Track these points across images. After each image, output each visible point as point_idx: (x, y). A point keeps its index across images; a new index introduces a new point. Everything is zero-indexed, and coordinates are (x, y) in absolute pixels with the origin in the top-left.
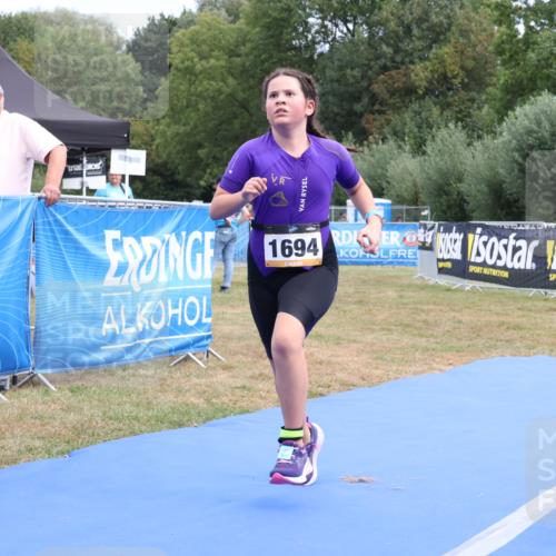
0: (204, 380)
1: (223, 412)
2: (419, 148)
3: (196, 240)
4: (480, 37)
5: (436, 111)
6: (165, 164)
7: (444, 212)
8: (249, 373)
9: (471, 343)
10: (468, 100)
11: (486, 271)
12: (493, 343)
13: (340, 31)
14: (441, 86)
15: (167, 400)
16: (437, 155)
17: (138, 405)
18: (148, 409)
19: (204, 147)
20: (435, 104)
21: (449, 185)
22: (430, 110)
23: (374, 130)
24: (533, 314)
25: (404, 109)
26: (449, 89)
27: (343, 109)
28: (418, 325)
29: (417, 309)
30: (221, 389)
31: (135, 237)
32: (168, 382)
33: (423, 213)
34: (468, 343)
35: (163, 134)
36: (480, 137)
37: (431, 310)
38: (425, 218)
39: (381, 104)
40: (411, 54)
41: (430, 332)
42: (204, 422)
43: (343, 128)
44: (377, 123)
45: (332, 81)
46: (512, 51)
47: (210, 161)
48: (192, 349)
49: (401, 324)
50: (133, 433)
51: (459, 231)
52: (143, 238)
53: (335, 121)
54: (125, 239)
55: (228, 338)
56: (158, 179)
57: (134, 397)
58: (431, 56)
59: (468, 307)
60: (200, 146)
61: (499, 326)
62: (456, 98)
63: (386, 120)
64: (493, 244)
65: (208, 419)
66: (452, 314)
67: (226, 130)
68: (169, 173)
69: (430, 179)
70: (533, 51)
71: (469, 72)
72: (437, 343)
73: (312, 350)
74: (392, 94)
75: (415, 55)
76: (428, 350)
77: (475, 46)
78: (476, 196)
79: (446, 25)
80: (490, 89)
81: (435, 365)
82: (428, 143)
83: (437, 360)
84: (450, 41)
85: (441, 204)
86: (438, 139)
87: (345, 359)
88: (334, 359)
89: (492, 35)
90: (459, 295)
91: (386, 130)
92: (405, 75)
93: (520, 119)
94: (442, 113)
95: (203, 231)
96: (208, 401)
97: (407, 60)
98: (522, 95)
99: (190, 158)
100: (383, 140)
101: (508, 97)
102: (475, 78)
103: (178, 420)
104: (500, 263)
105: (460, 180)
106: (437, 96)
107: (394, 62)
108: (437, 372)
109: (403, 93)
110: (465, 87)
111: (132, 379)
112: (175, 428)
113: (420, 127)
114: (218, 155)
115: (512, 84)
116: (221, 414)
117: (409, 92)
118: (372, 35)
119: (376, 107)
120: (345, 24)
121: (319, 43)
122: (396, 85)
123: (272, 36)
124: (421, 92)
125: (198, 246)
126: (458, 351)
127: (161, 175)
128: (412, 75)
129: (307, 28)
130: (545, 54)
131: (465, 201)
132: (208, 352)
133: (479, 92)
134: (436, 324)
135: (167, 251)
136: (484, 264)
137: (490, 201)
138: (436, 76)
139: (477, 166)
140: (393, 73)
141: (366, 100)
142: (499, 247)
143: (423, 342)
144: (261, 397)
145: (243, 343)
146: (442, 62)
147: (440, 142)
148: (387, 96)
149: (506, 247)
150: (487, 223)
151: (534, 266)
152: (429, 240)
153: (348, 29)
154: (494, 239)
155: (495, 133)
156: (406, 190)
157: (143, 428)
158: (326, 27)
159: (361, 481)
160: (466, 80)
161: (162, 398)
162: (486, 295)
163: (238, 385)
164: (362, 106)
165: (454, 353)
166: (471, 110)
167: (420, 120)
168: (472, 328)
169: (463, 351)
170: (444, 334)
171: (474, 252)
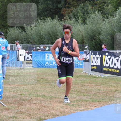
2: (84, 22)
5: (90, 7)
7: (94, 47)
8: (16, 111)
9: (104, 98)
10: (103, 3)
11: (110, 70)
12: (112, 98)
16: (91, 24)
20: (90, 4)
21: (95, 36)
22: (88, 7)
23: (66, 14)
25: (78, 6)
27: (54, 7)
28: (83, 91)
29: (83, 85)
33: (85, 47)
34: (102, 98)
36: (108, 17)
37: (88, 85)
38: (86, 49)
39: (69, 4)
41: (88, 94)
44: (67, 12)
49: (77, 91)
51: (99, 54)
53: (50, 11)
55: (8, 97)
61: (115, 91)
62: (98, 2)
63: (71, 10)
64: (113, 59)
66: (97, 87)
69: (88, 34)
72: (90, 98)
76: (87, 101)
78: (106, 40)
81: (89, 107)
82: (87, 19)
83: (90, 105)
85: (93, 44)
87: (54, 105)
88: (49, 105)
90: (100, 79)
91: (71, 14)
94: (92, 8)
100: (69, 18)
101: (119, 1)
104: (115, 67)
105: (100, 34)
106: (90, 1)
108: (90, 110)
113: (84, 14)
119: (67, 5)
131: (102, 42)
134: (90, 91)
136: (109, 67)
137: (111, 42)
139: (107, 29)
141: (63, 3)
142: (115, 61)
143: (85, 98)
145: (14, 99)
147: (92, 19)
148: (71, 1)
149: (118, 60)
150: (110, 51)
152: (88, 58)
154: (113, 57)
155: (113, 16)
156: (79, 38)
162: (110, 79)
163: (12, 116)
164: (62, 5)
165: (97, 102)
166: (104, 7)
167: (84, 11)
168: (104, 92)
169: (101, 101)
170: (93, 95)
171: (105, 62)
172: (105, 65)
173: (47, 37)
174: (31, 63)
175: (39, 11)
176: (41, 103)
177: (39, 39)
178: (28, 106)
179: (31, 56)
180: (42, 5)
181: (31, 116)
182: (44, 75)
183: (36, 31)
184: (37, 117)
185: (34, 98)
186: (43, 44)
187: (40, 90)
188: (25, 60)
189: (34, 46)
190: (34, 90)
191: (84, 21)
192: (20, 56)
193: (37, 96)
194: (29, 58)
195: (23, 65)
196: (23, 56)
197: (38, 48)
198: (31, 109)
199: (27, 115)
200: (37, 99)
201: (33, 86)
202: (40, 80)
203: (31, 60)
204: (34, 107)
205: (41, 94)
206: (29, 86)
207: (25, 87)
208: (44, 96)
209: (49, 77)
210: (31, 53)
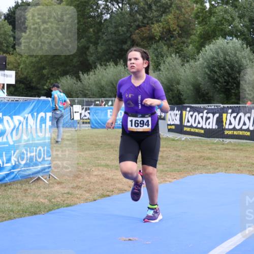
0: (47, 190)
1: (58, 206)
3: (42, 117)
4: (187, 10)
5: (165, 48)
6: (26, 78)
8: (71, 186)
10: (182, 42)
11: (192, 130)
12: (196, 167)
13: (115, 8)
14: (167, 36)
15: (28, 201)
16: (166, 71)
17: (13, 204)
18: (18, 206)
19: (46, 69)
20: (165, 45)
21: (173, 86)
22: (162, 48)
24: (216, 152)
25: (149, 47)
26: (172, 37)
27: (117, 48)
30: (57, 194)
31: (10, 116)
32: (29, 191)
34: (184, 167)
35: (25, 62)
36: (188, 61)
37: (165, 151)
40: (152, 19)
41: (164, 162)
42: (48, 212)
43: (117, 58)
45: (112, 33)
46: (203, 16)
47: (49, 76)
48: (41, 174)
50: (10, 219)
51: (178, 110)
52: (14, 117)
53: (113, 54)
54: (4, 117)
56: (23, 86)
57: (11, 200)
58: (162, 20)
59: (183, 149)
60: (44, 68)
61: (199, 158)
62: (175, 41)
64: (196, 116)
65: (50, 210)
66: (175, 152)
67: (57, 60)
68: (28, 82)
70: (214, 16)
71: (181, 28)
72: (168, 168)
73: (104, 172)
74: (143, 40)
75: (154, 19)
76: (163, 171)
77: (184, 15)
78: (186, 92)
79: (169, 4)
80: (193, 37)
81: (167, 179)
82: (162, 65)
83: (168, 176)
84: (171, 13)
85: (169, 96)
86: (166, 63)
88: (114, 177)
89: (193, 9)
90: (179, 142)
92: (149, 30)
93: (208, 51)
94: (168, 49)
95: (45, 112)
96: (50, 201)
97: (150, 22)
98: (209, 39)
99: (39, 75)
101: (202, 40)
102: (185, 31)
103: (34, 211)
104: (199, 126)
105: (178, 83)
106: (166, 41)
107: (143, 23)
108: (168, 182)
109: (148, 39)
110: (180, 35)
111: (10, 190)
112: (32, 215)
113: (157, 57)
114: (54, 73)
115: (204, 34)
116: (56, 207)
117: (151, 39)
118: (131, 10)
120: (118, 4)
121: (104, 14)
122: (145, 35)
123: (80, 11)
124: (157, 39)
125: (43, 120)
126: (178, 172)
127: (23, 83)
128: (153, 30)
129: (98, 6)
130: (220, 18)
131: (181, 94)
132: (49, 175)
133: (187, 38)
134: (167, 158)
135: (27, 123)
136: (191, 126)
137: (194, 94)
138: (165, 30)
139: (187, 76)
140: (143, 29)
141: (129, 43)
142: (199, 118)
144: (77, 198)
146: (168, 23)
147: (168, 65)
148: (140, 41)
149: (202, 117)
150: (192, 105)
151: (217, 127)
152: (163, 115)
153: (119, 7)
154: (196, 114)
155: (196, 59)
157: (16, 216)
158: (107, 6)
159: (130, 240)
160: (180, 32)
161: (25, 200)
162: (193, 142)
163: (66, 192)
164: (128, 46)
165: (177, 172)
166: (183, 48)
167: (157, 53)
168: (185, 160)
169: (181, 171)
170: (171, 163)
171: (186, 120)
172: (185, 124)
173: (109, 88)
174: (89, 123)
175: (99, 55)
176: (104, 175)
177: (99, 91)
178: (87, 178)
179: (89, 113)
180: (102, 47)
181: (91, 192)
182: (106, 138)
183: (95, 81)
184: (98, 193)
185: (94, 168)
186: (104, 97)
187: (102, 157)
188: (81, 119)
189: (93, 100)
190: (94, 158)
191: (158, 67)
192: (74, 113)
193: (98, 166)
194: (86, 116)
195: (78, 125)
196: (79, 114)
197: (98, 102)
198: (90, 183)
199: (85, 191)
200: (99, 170)
201: (93, 152)
202: (101, 144)
203: (89, 119)
204: (94, 179)
205: (103, 163)
206: (87, 152)
207: (82, 153)
208: (107, 166)
209: (113, 141)
210: (89, 109)
